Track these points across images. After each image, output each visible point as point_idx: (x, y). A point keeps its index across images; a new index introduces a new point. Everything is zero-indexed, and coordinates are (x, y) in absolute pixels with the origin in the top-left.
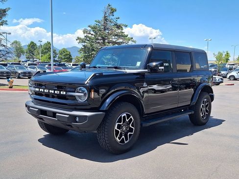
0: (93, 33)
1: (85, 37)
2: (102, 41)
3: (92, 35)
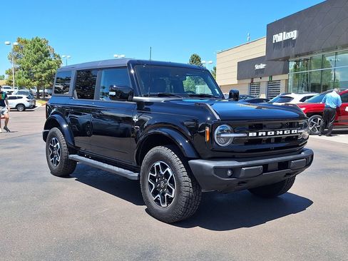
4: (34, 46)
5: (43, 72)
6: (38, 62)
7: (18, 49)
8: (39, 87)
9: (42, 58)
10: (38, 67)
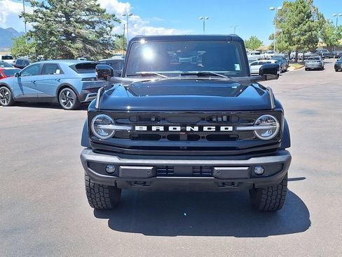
0: (49, 6)
1: (35, 11)
2: (64, 19)
3: (47, 8)
4: (297, 7)
5: (303, 35)
6: (299, 24)
7: (282, 12)
8: (297, 51)
9: (303, 20)
10: (298, 30)
